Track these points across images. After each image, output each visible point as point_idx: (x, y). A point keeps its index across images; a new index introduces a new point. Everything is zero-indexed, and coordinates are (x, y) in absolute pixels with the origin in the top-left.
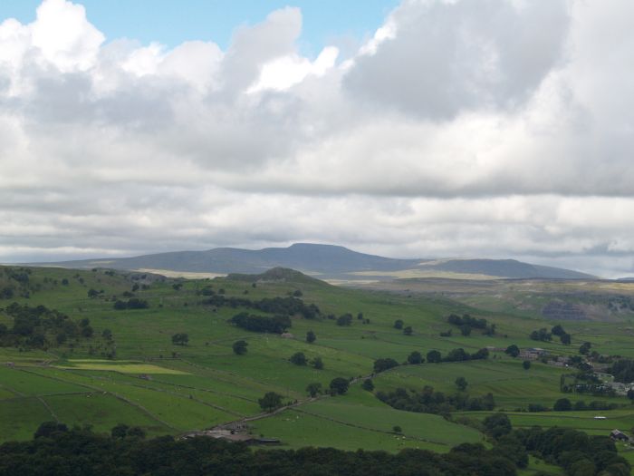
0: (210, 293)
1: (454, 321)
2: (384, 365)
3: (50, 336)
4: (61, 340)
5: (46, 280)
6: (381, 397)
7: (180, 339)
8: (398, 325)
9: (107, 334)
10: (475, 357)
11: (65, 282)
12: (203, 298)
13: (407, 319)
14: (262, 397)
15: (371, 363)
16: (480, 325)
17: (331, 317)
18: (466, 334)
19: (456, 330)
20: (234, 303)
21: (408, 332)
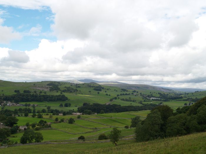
0: (89, 85)
1: (122, 89)
2: (118, 95)
3: (73, 91)
4: (74, 92)
5: (62, 83)
6: (121, 100)
7: (90, 92)
8: (115, 90)
9: (80, 91)
10: (128, 94)
11: (65, 84)
12: (88, 86)
13: (116, 89)
14: (110, 99)
15: (116, 95)
16: (126, 90)
17: (106, 89)
18: (124, 91)
19: (123, 91)
20: (93, 87)
21: (117, 91)
